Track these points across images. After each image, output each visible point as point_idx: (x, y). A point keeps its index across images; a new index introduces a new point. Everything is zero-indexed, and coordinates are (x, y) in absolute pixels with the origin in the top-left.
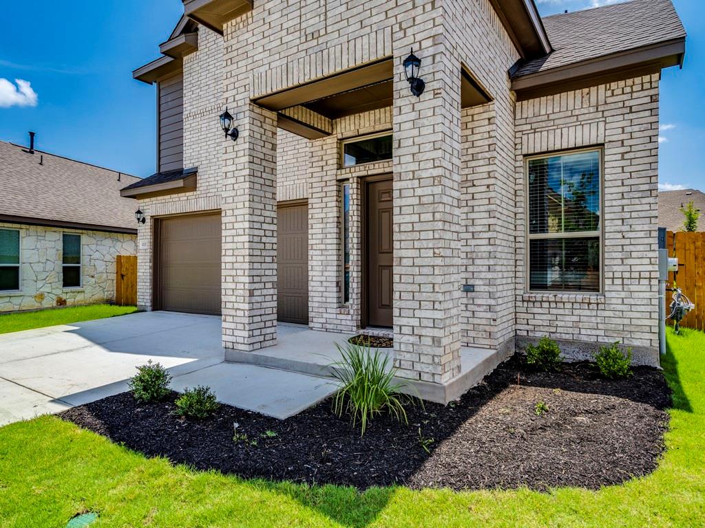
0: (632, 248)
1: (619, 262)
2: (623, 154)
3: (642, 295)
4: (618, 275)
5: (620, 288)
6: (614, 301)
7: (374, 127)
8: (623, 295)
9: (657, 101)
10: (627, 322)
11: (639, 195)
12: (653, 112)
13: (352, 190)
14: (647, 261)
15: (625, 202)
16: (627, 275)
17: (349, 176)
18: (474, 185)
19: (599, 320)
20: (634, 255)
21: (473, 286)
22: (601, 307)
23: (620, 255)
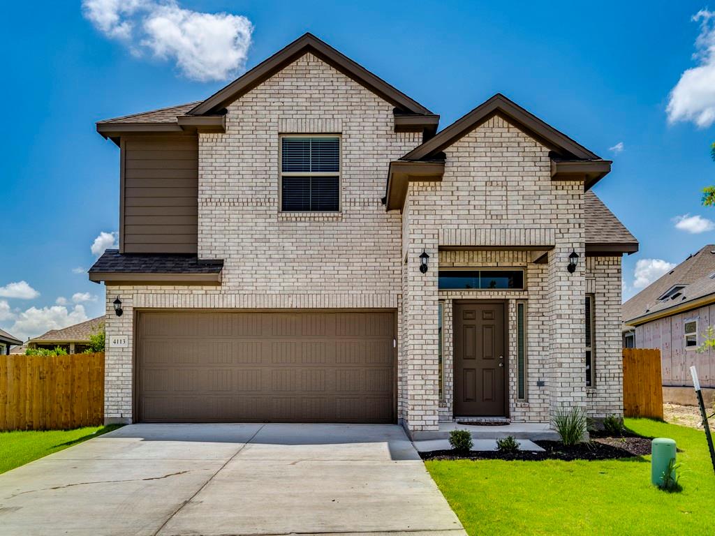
0: (610, 359)
1: (603, 367)
2: (605, 301)
3: (615, 387)
4: (603, 375)
5: (604, 383)
6: (601, 391)
7: (468, 263)
8: (606, 387)
9: (620, 273)
10: (608, 404)
11: (613, 327)
12: (619, 278)
13: (449, 308)
14: (617, 367)
15: (606, 331)
16: (608, 375)
17: (446, 297)
18: (543, 316)
19: (593, 404)
20: (611, 363)
21: (544, 382)
22: (594, 395)
23: (604, 363)
